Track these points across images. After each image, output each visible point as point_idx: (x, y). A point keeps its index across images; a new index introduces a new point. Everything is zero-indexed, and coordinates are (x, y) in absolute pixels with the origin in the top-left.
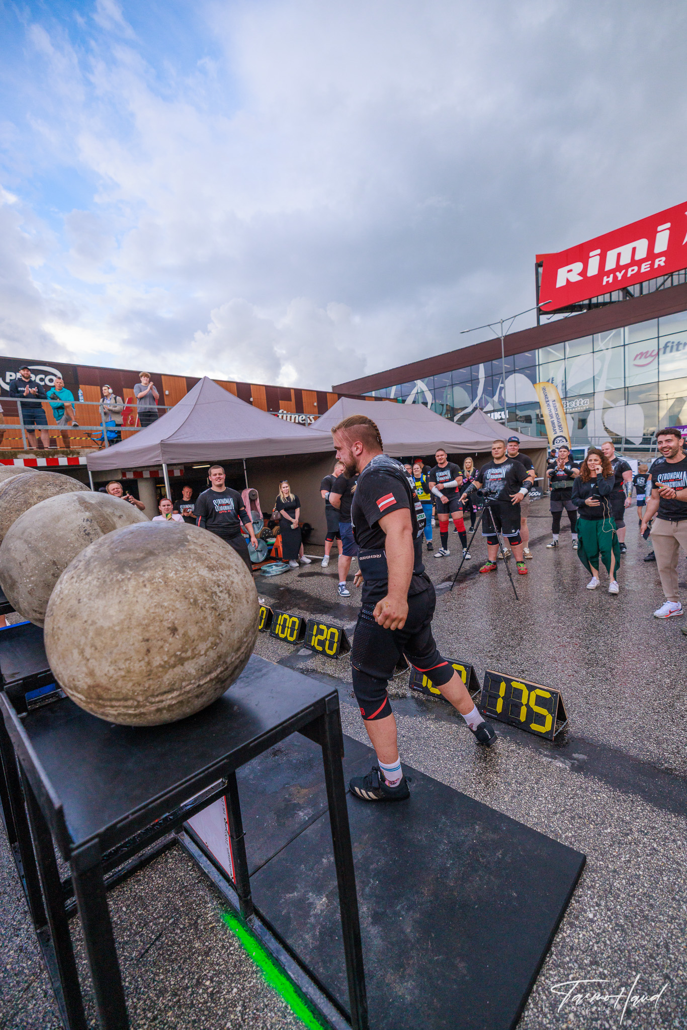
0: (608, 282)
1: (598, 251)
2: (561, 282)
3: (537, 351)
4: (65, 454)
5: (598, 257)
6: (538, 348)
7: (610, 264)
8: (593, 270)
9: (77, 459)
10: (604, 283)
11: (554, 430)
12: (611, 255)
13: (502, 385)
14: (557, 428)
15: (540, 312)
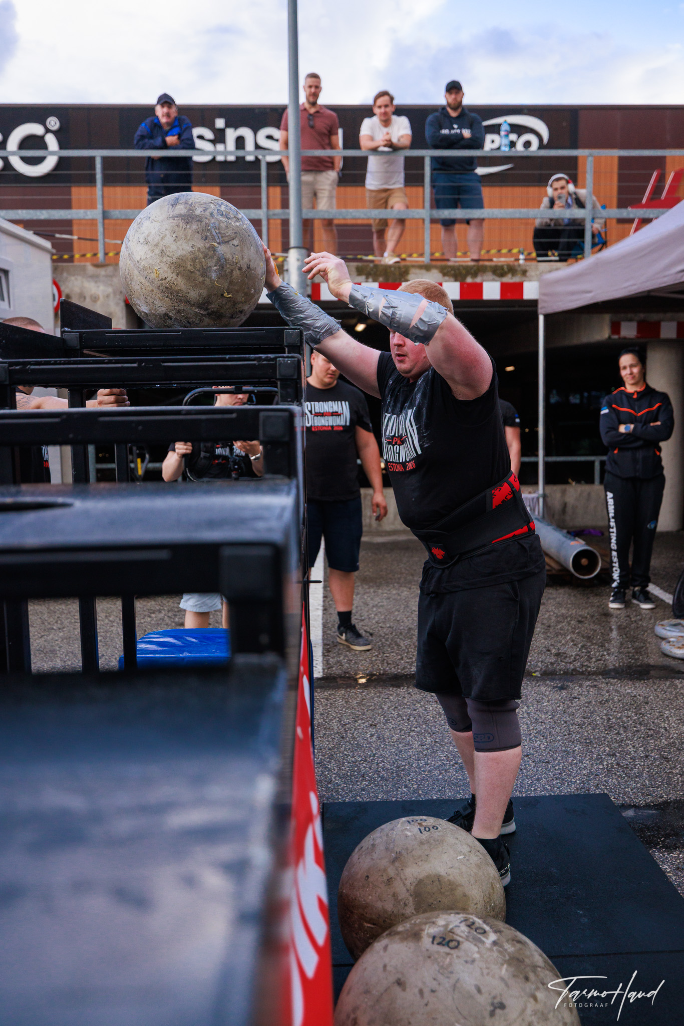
4: (498, 272)
9: (520, 286)
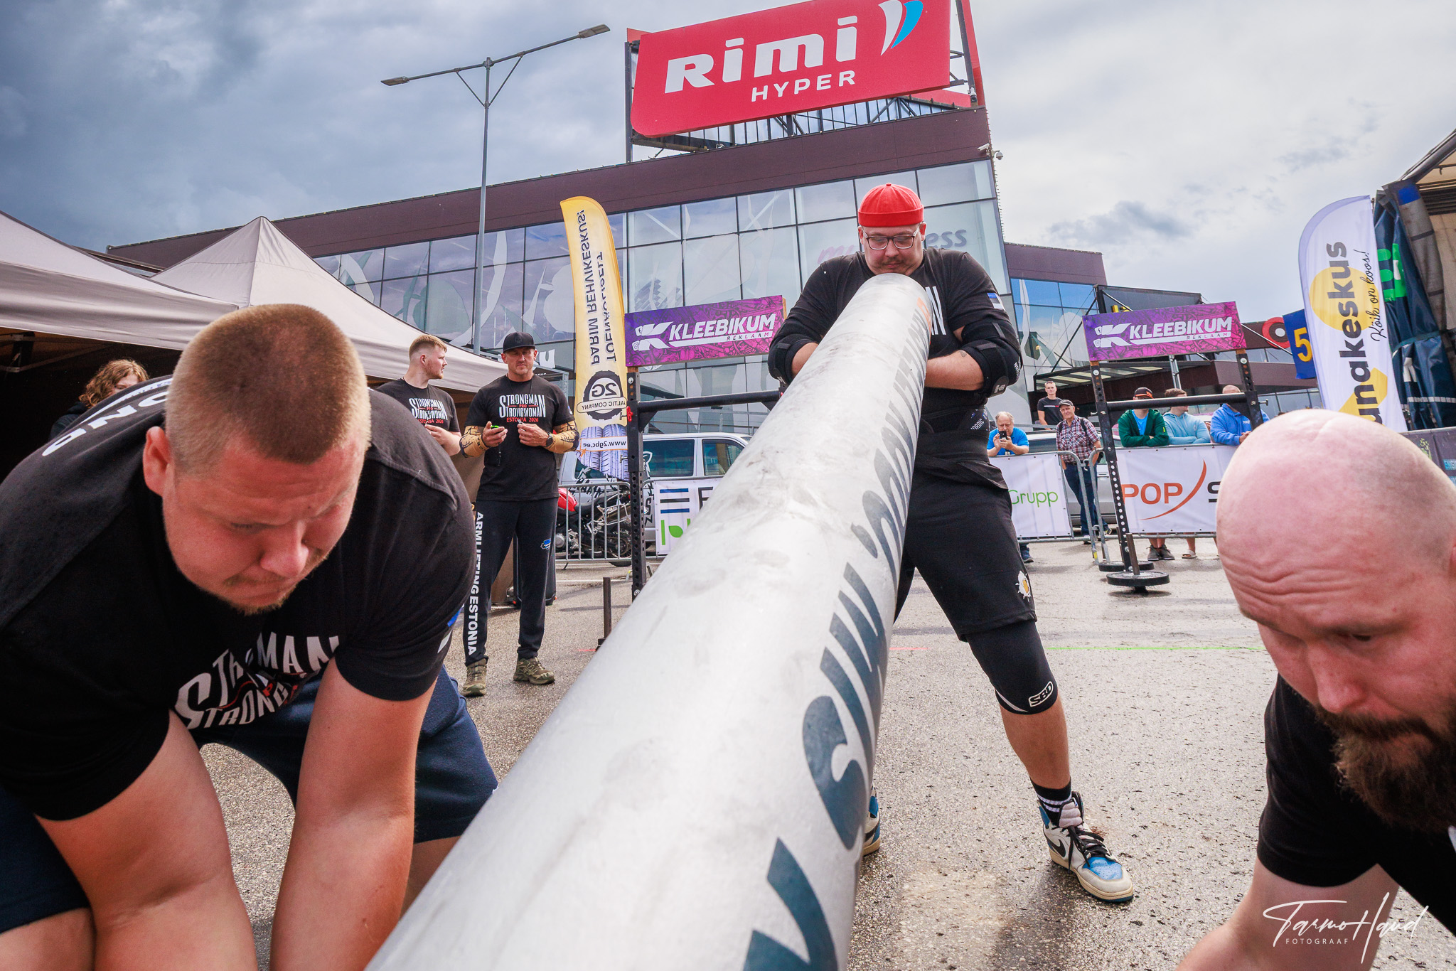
0: (759, 98)
1: (742, 40)
2: (673, 84)
3: (628, 215)
5: (741, 52)
6: (629, 211)
7: (762, 68)
8: (732, 73)
10: (754, 99)
11: (593, 352)
12: (764, 53)
15: (634, 138)
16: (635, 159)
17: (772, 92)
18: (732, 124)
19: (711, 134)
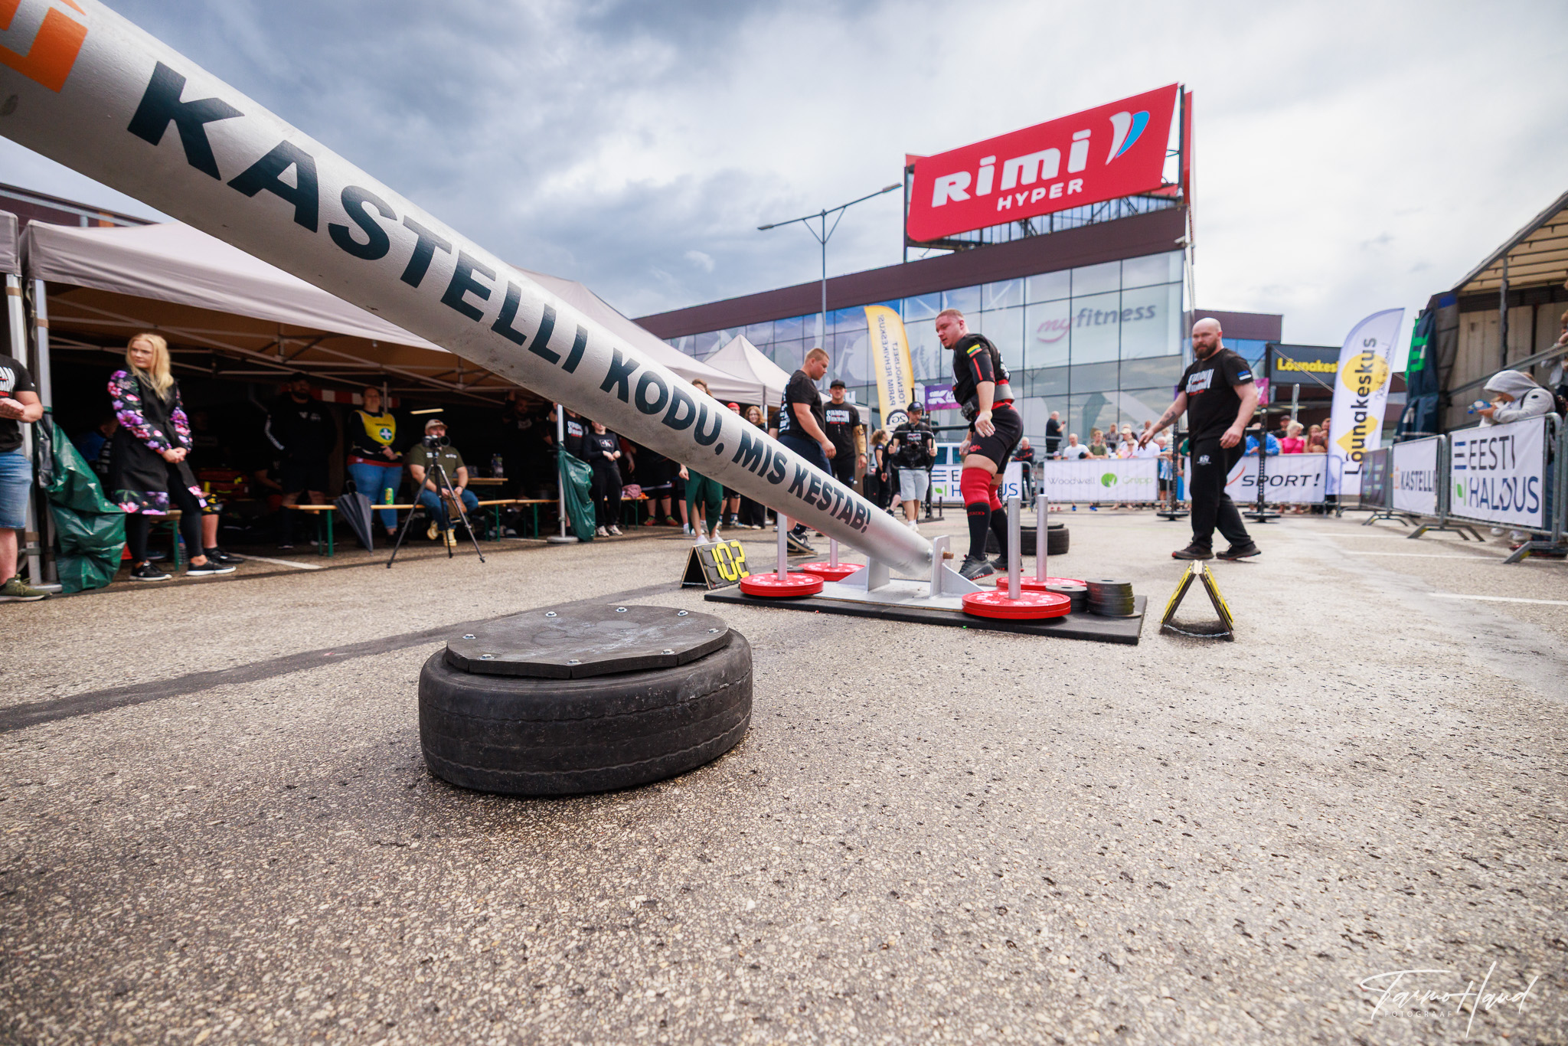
0: (1004, 206)
1: (992, 159)
2: (939, 200)
3: (901, 301)
5: (992, 169)
6: (903, 298)
7: (1008, 182)
8: (984, 188)
10: (999, 208)
11: (892, 398)
12: (1010, 167)
13: (849, 351)
14: (896, 394)
15: (909, 242)
16: (910, 259)
17: (1015, 201)
18: (981, 229)
19: (965, 236)
